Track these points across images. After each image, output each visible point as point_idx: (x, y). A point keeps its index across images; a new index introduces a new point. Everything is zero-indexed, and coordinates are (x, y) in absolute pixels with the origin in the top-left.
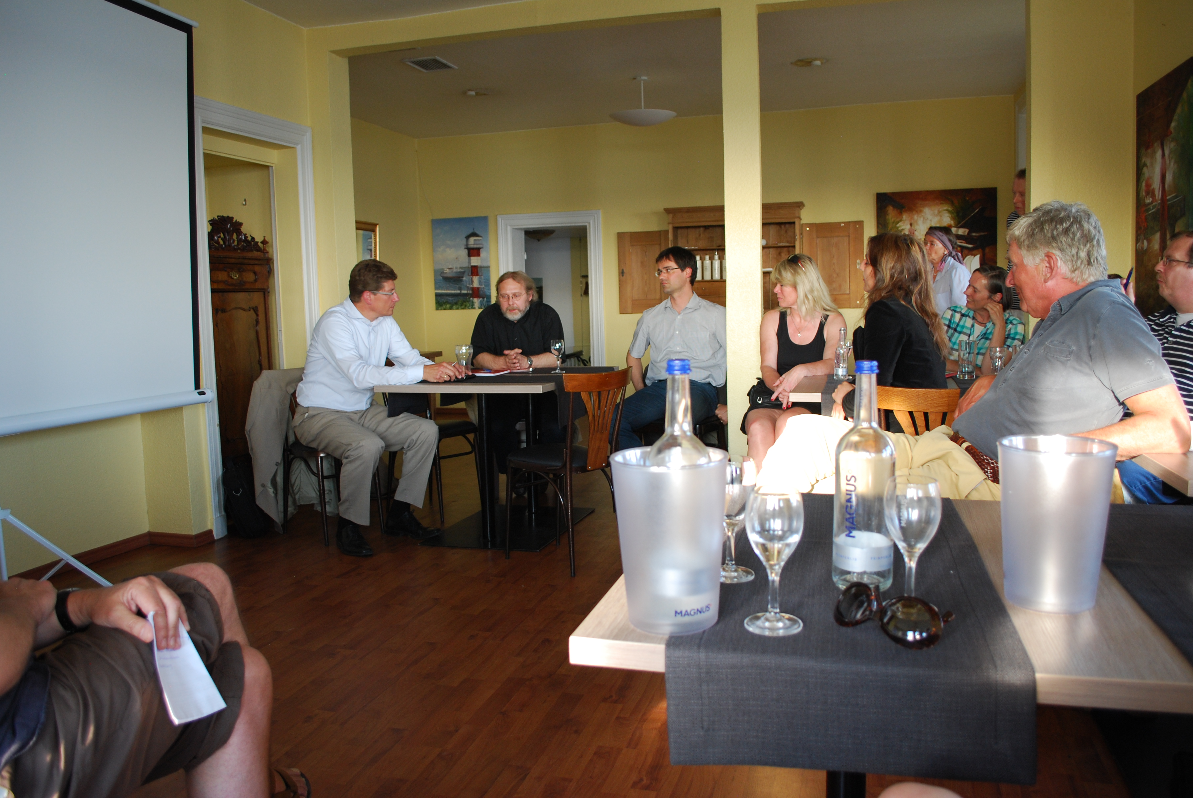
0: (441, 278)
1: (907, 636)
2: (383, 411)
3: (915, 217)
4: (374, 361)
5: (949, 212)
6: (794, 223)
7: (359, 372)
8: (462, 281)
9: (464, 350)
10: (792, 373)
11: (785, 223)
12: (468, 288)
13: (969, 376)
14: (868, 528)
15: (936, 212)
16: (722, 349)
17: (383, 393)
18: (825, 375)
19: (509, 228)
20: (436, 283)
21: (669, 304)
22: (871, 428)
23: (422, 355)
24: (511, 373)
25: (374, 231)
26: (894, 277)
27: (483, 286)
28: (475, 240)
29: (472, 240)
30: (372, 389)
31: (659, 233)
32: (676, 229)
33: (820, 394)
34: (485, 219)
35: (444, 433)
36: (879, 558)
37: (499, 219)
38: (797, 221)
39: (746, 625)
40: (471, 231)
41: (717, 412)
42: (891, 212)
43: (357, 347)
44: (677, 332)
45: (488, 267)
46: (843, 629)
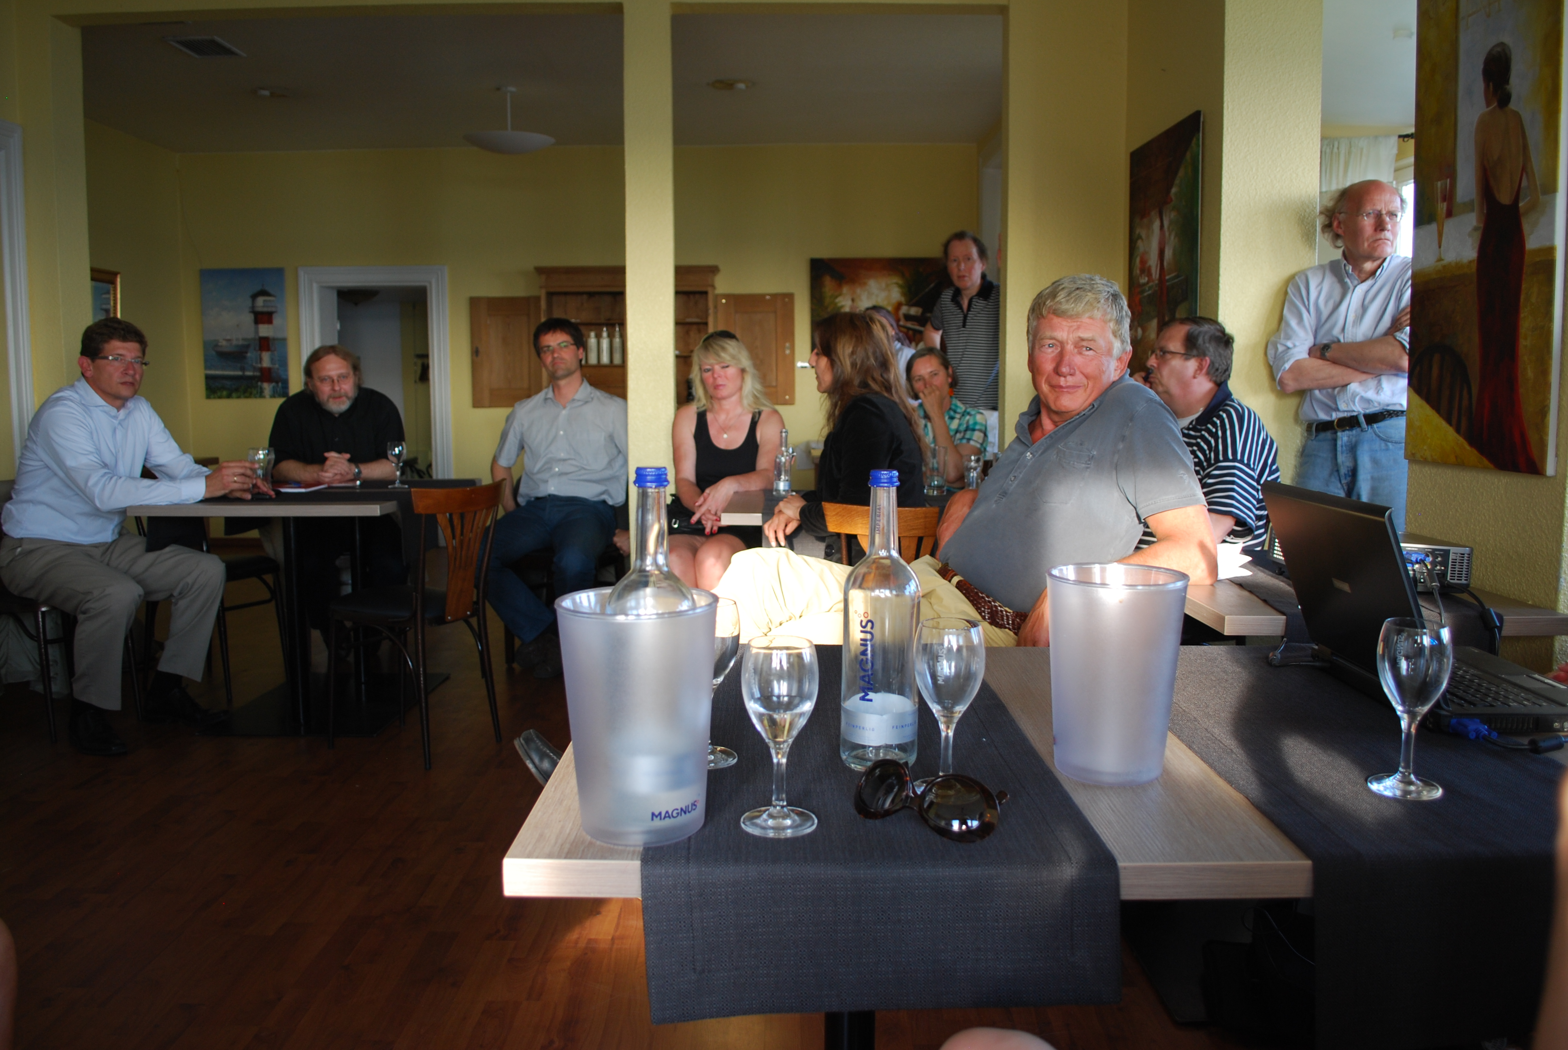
0: (214, 353)
1: (952, 826)
2: (140, 543)
3: (858, 291)
4: (122, 469)
5: (900, 286)
6: (706, 293)
7: (104, 486)
8: (245, 358)
9: (261, 455)
10: (719, 487)
11: (694, 293)
12: (255, 369)
13: (939, 491)
14: (888, 688)
15: (884, 285)
16: (620, 456)
17: (136, 518)
18: (760, 490)
19: (315, 286)
20: (206, 361)
21: (550, 395)
22: (890, 557)
23: (198, 461)
24: (329, 487)
25: (113, 283)
26: (856, 364)
27: (277, 366)
28: (264, 301)
29: (260, 301)
30: (123, 512)
31: (527, 300)
32: (550, 295)
33: (760, 515)
34: (279, 273)
35: (233, 573)
36: (902, 726)
37: (301, 274)
38: (710, 290)
39: (743, 826)
40: (258, 288)
41: (616, 539)
42: (829, 284)
43: (98, 451)
44: (562, 433)
45: (284, 340)
46: (870, 823)
